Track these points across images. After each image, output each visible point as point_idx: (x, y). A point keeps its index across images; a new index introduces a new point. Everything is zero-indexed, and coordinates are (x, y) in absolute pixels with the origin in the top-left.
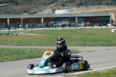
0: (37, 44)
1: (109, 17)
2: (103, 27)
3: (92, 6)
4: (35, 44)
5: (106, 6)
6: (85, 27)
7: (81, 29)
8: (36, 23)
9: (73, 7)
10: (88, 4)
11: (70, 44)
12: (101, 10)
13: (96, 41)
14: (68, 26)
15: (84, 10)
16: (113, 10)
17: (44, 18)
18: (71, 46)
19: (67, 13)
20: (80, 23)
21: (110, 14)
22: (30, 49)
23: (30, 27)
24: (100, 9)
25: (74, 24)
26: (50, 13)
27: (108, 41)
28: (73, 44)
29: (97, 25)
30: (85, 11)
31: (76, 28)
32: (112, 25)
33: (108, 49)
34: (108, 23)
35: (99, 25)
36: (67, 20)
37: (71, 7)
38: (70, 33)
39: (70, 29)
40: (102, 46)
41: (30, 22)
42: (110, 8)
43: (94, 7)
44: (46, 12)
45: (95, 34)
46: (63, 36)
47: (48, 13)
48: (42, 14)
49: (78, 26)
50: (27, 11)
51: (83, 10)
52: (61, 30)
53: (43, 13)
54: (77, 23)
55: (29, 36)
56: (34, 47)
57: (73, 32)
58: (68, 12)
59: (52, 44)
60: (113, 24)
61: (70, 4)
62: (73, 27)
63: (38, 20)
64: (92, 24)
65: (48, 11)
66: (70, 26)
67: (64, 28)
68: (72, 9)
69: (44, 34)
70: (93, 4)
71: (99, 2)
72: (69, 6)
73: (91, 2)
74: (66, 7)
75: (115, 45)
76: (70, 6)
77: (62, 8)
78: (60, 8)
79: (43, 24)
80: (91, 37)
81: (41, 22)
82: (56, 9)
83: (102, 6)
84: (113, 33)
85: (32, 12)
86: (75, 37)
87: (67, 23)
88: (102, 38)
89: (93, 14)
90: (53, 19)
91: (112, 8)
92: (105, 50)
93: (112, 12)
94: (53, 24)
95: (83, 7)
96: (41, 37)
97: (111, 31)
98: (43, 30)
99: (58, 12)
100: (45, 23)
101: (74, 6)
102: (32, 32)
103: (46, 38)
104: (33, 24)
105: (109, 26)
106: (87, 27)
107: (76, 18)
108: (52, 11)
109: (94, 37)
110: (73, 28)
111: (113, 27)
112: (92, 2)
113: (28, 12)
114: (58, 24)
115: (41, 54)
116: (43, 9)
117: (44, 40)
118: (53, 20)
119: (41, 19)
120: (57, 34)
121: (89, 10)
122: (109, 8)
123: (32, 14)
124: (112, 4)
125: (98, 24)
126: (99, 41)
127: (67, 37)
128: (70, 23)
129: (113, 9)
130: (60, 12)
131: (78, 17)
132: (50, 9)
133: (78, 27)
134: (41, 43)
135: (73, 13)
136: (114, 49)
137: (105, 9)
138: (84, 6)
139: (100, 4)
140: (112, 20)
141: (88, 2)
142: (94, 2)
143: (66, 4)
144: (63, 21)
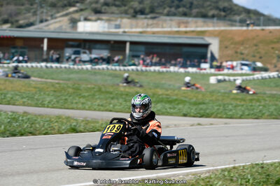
1: (206, 46)
2: (191, 70)
3: (168, 18)
4: (24, 100)
5: (200, 21)
6: (148, 68)
7: (137, 70)
8: (29, 50)
9: (122, 18)
10: (157, 13)
12: (188, 29)
13: (170, 102)
15: (148, 26)
16: (216, 30)
17: (50, 40)
18: (111, 111)
19: (106, 30)
20: (138, 57)
21: (208, 40)
22: (10, 114)
24: (186, 27)
25: (121, 57)
26: (64, 27)
27: (200, 104)
28: (116, 107)
29: (175, 65)
30: (149, 30)
31: (126, 68)
32: (211, 67)
33: (199, 124)
34: (203, 61)
36: (103, 46)
37: (116, 16)
38: (110, 78)
39: (112, 70)
40: (185, 115)
41: (15, 47)
42: (210, 24)
43: (171, 20)
45: (170, 85)
47: (61, 26)
48: (46, 29)
49: (130, 63)
50: (10, 19)
51: (145, 25)
53: (47, 26)
54: (129, 56)
56: (21, 109)
58: (109, 28)
59: (65, 103)
60: (215, 63)
61: (114, 9)
62: (119, 65)
63: (34, 43)
64: (163, 60)
65: (60, 21)
67: (97, 67)
68: (118, 23)
69: (47, 79)
70: (168, 15)
71: (185, 9)
72: (113, 13)
73: (165, 8)
74: (104, 17)
75: (215, 114)
76: (113, 15)
77: (94, 17)
78: (90, 17)
80: (160, 92)
81: (42, 48)
82: (79, 20)
83: (190, 19)
84: (213, 85)
85: (21, 22)
88: (186, 97)
89: (168, 37)
90: (71, 43)
91: (214, 26)
92: (192, 125)
93: (213, 34)
95: (146, 18)
96: (39, 86)
97: (208, 80)
99: (85, 26)
101: (123, 15)
103: (52, 89)
105: (205, 69)
106: (152, 68)
107: (128, 45)
108: (70, 23)
110: (117, 68)
111: (213, 71)
112: (168, 8)
113: (12, 23)
115: (38, 126)
116: (49, 18)
118: (72, 46)
119: (41, 40)
121: (158, 27)
122: (208, 26)
123: (21, 27)
124: (213, 16)
126: (178, 104)
127: (103, 89)
129: (217, 28)
130: (89, 27)
131: (132, 43)
132: (66, 19)
133: (130, 65)
134: (38, 100)
135: (121, 30)
137: (197, 27)
138: (149, 16)
139: (185, 15)
140: (212, 54)
141: (157, 7)
142: (173, 9)
143: (105, 9)
144: (95, 49)
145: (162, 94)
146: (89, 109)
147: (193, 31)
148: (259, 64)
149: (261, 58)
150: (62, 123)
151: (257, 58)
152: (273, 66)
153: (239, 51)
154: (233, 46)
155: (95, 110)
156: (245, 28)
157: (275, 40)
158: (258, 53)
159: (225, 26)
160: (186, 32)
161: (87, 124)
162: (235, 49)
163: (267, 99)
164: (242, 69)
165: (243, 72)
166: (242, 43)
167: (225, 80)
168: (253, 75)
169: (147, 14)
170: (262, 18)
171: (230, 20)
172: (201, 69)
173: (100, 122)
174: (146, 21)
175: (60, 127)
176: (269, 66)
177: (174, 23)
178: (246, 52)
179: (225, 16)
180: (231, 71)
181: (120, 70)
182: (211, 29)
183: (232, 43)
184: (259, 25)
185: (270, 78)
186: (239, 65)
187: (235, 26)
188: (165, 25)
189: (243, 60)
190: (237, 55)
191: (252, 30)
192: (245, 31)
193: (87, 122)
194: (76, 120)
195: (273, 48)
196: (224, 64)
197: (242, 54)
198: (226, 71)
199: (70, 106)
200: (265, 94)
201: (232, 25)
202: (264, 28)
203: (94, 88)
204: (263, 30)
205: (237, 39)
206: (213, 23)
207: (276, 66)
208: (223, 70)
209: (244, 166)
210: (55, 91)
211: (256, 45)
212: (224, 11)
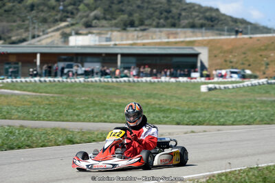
0: (25, 114)
1: (196, 55)
2: (181, 79)
3: (157, 30)
4: (20, 114)
5: (189, 31)
6: (140, 79)
7: (129, 81)
8: (22, 66)
9: (112, 31)
10: (147, 25)
11: (102, 118)
12: (178, 40)
13: (164, 111)
14: (99, 74)
15: (138, 38)
16: (205, 40)
17: (43, 55)
18: (105, 122)
19: (97, 43)
20: (129, 68)
21: (197, 50)
22: (7, 127)
23: (10, 74)
24: (175, 38)
25: (112, 69)
26: (56, 42)
27: (192, 112)
28: (111, 118)
29: (166, 75)
30: (139, 41)
31: (118, 80)
32: (202, 76)
33: (193, 132)
34: (193, 70)
35: (172, 75)
36: (95, 59)
37: (107, 29)
38: (103, 90)
39: (105, 82)
40: (178, 124)
41: (8, 63)
42: (199, 34)
43: (161, 32)
44: (47, 41)
45: (162, 95)
46: (87, 98)
47: (53, 42)
48: (38, 44)
49: (123, 75)
50: (3, 36)
51: (135, 37)
52: (84, 84)
53: (39, 41)
54: (121, 68)
55: (6, 96)
56: (17, 123)
57: (110, 88)
58: (99, 41)
59: (60, 116)
60: (205, 72)
61: (104, 22)
62: (111, 78)
63: (28, 58)
64: (155, 71)
65: (52, 36)
66: (104, 74)
67: (90, 80)
68: (108, 36)
69: (41, 93)
70: (158, 26)
71: (173, 21)
72: (103, 26)
73: (154, 20)
74: (95, 31)
75: (207, 121)
77: (85, 31)
78: (80, 32)
79: (38, 69)
80: (153, 101)
81: (36, 63)
82: (70, 35)
83: (179, 30)
84: (204, 93)
85: (14, 38)
86: (115, 100)
87: (97, 67)
88: (178, 106)
89: (158, 48)
90: (63, 57)
91: (202, 36)
92: (186, 133)
93: (202, 44)
94: (63, 69)
95: (136, 30)
96: (34, 100)
97: (200, 89)
98: (40, 81)
99: (76, 40)
100: (45, 67)
101: (114, 28)
102: (12, 86)
103: (47, 102)
104: (15, 68)
105: (195, 78)
106: (144, 79)
107: (119, 57)
108: (61, 38)
109: (160, 102)
110: (110, 80)
111: (203, 79)
112: (157, 20)
113: (5, 40)
114: (74, 69)
115: (34, 139)
116: (41, 34)
117: (42, 106)
118: (64, 60)
119: (34, 55)
120: (73, 93)
121: (148, 39)
122: (197, 36)
123: (13, 43)
124: (202, 26)
125: (168, 73)
126: (171, 113)
127: (97, 101)
128: (103, 67)
129: (206, 38)
130: (80, 42)
131: (123, 55)
132: (57, 34)
133: (122, 77)
134: (34, 113)
135: (112, 43)
136: (205, 131)
137: (186, 37)
138: (138, 29)
139: (174, 25)
140: (202, 63)
141: (146, 19)
142: (162, 21)
143: (96, 23)
144: (87, 62)
145: (155, 104)
146: (84, 121)
147: (182, 42)
148: (248, 72)
149: (249, 65)
150: (59, 135)
151: (246, 66)
152: (262, 73)
153: (228, 59)
154: (222, 55)
155: (90, 121)
156: (233, 37)
157: (263, 48)
158: (247, 60)
159: (213, 36)
160: (176, 43)
161: (83, 135)
162: (224, 58)
163: (258, 105)
164: (231, 77)
165: (233, 79)
166: (231, 52)
167: (215, 88)
168: (243, 82)
169: (137, 27)
170: (249, 27)
171: (218, 30)
172: (192, 78)
173: (96, 133)
174: (136, 33)
175: (56, 140)
176: (257, 74)
177: (163, 34)
178: (235, 60)
179: (213, 26)
180: (221, 79)
181: (113, 82)
182: (200, 38)
183: (221, 52)
184: (246, 34)
185: (259, 84)
186: (229, 73)
187: (224, 35)
188: (154, 37)
189: (232, 68)
190: (227, 64)
191: (240, 39)
192: (233, 39)
193: (83, 133)
194: (72, 132)
195: (261, 55)
196: (214, 72)
197: (231, 62)
198: (216, 79)
199: (66, 119)
200: (255, 100)
201: (220, 35)
202: (252, 36)
203: (87, 100)
204: (251, 38)
205: (226, 47)
206: (202, 33)
207: (264, 73)
208: (213, 79)
209: (239, 170)
210: (50, 104)
211: (245, 53)
212: (212, 21)
